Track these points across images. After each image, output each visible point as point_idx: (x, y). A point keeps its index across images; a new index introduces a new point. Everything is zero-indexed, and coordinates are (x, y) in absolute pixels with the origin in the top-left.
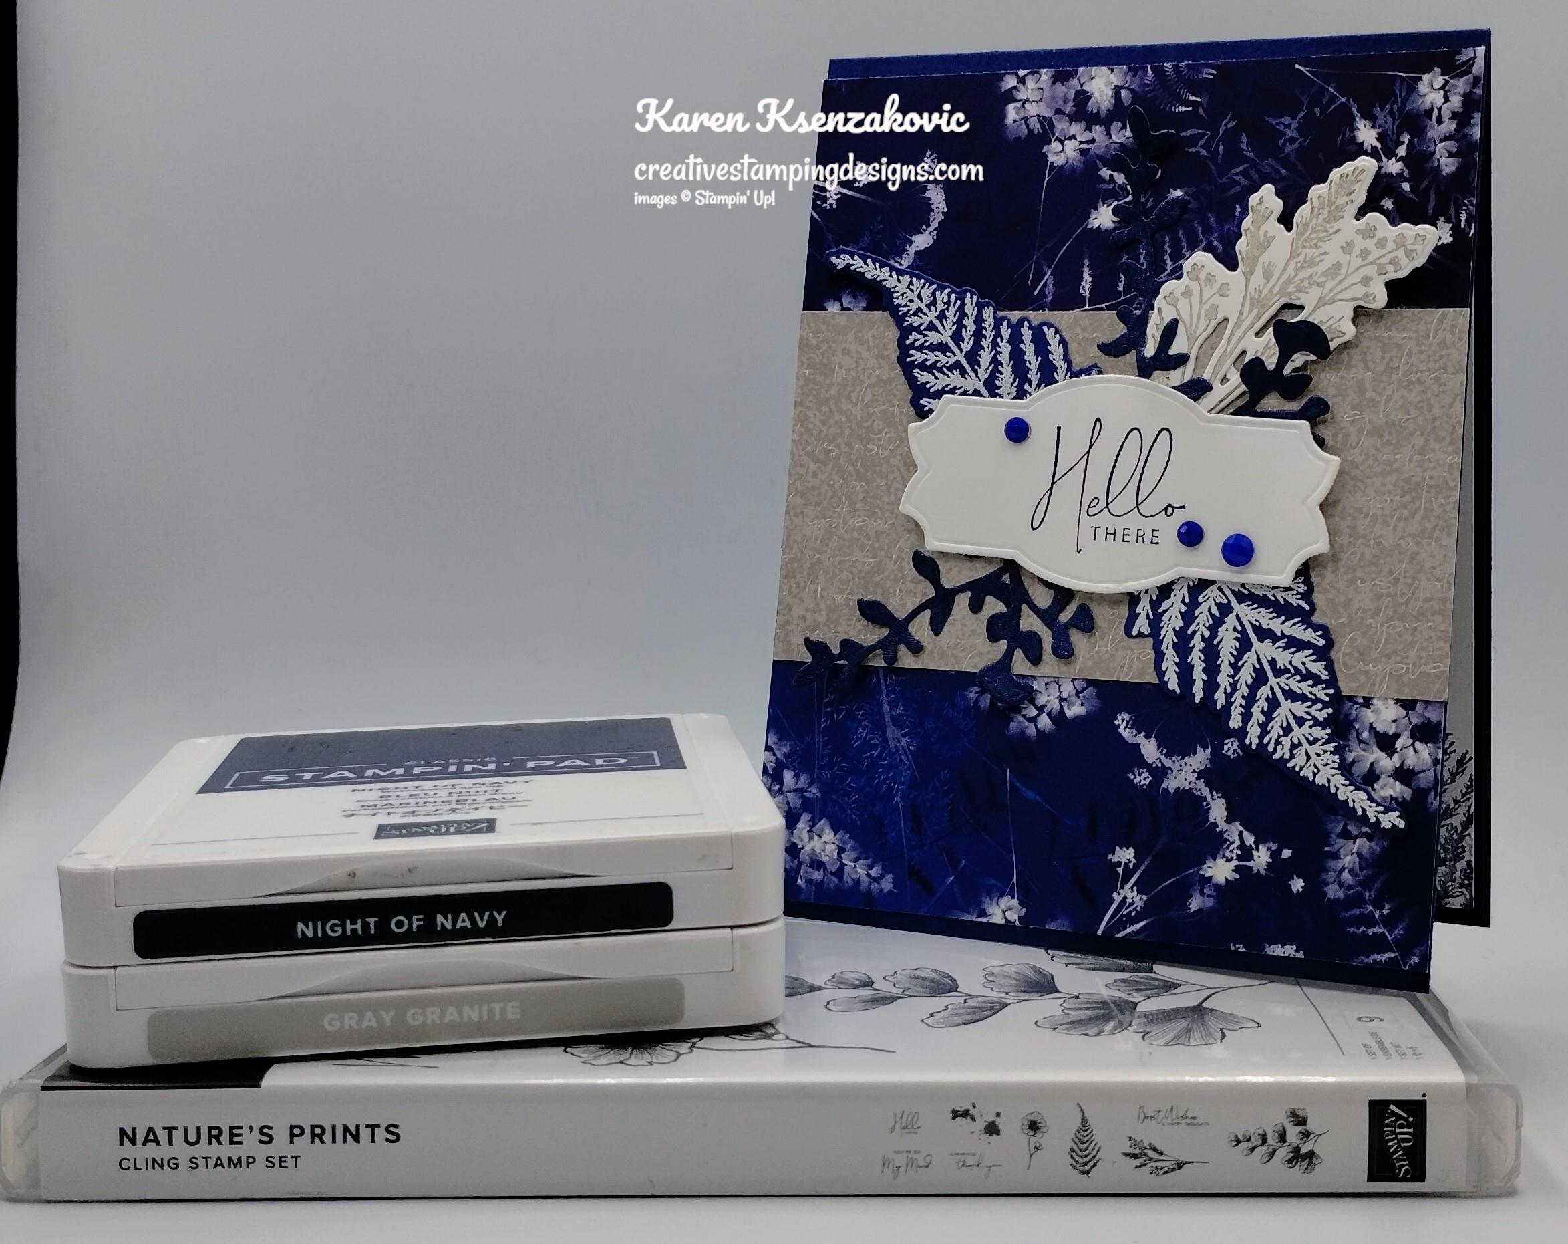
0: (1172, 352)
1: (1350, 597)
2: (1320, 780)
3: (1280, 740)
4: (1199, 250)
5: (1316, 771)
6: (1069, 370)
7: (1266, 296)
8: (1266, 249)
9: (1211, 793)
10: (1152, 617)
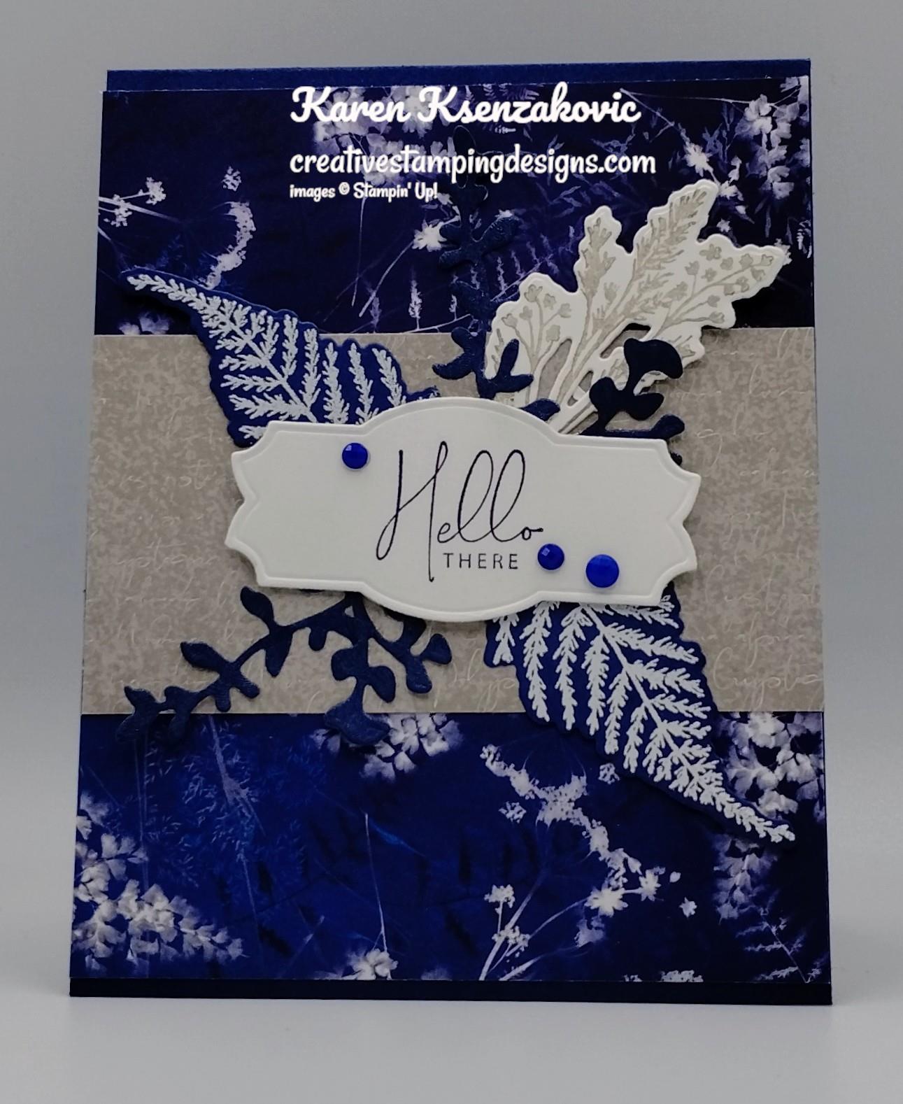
0: (515, 372)
1: (718, 613)
2: (705, 799)
3: (660, 761)
4: (534, 271)
5: (700, 790)
6: (404, 392)
7: (610, 316)
8: (606, 270)
9: (590, 821)
10: (513, 644)
